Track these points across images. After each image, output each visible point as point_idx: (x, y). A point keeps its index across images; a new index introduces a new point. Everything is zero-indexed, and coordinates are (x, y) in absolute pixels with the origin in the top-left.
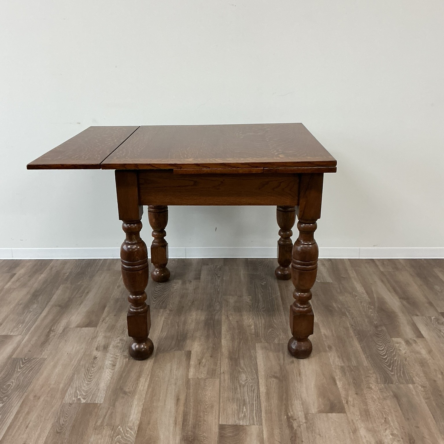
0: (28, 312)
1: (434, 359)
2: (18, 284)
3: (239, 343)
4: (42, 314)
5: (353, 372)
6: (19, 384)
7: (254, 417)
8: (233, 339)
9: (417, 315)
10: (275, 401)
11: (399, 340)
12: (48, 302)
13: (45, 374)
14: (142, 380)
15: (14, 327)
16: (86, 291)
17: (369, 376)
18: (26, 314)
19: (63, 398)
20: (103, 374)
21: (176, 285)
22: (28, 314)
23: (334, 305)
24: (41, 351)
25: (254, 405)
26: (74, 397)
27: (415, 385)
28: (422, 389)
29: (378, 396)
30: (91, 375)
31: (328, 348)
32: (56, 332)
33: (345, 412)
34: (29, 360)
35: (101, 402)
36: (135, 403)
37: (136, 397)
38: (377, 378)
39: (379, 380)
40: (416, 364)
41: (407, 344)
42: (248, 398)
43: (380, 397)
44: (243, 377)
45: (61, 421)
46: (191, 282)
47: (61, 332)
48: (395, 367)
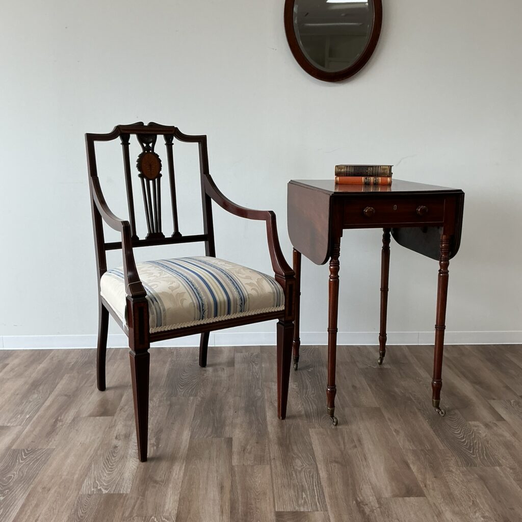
0: (27, 402)
2: (12, 374)
3: (289, 429)
4: (45, 404)
5: (427, 456)
6: (23, 476)
7: (316, 503)
8: (281, 426)
9: (494, 399)
10: (339, 487)
11: (477, 423)
12: (51, 392)
13: (54, 464)
14: (176, 468)
15: (12, 418)
17: (447, 460)
18: (25, 404)
19: (79, 490)
20: (127, 463)
21: (206, 373)
22: (27, 404)
23: (396, 390)
24: (47, 442)
25: (315, 491)
26: (93, 488)
27: (503, 467)
28: (511, 471)
29: (462, 479)
30: (111, 464)
31: (395, 432)
32: (63, 422)
33: (424, 496)
34: (33, 451)
35: (128, 492)
36: (170, 492)
37: (170, 485)
38: (457, 462)
39: (460, 463)
40: (500, 447)
41: (486, 427)
42: (307, 484)
43: (463, 480)
44: (298, 463)
45: (80, 513)
46: (224, 369)
47: (70, 422)
48: (476, 450)
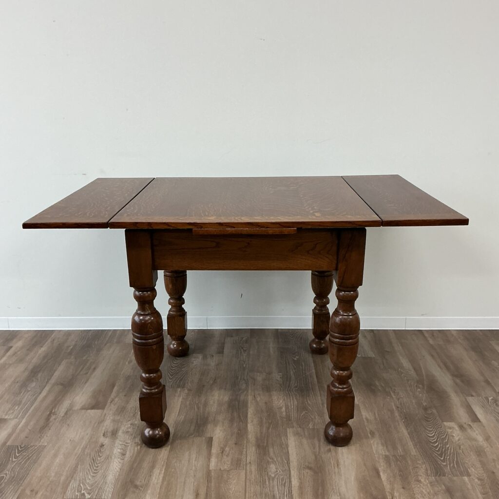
0: (25, 391)
1: (492, 447)
2: (14, 359)
3: (268, 428)
4: (42, 394)
5: (398, 462)
6: (14, 475)
8: (261, 423)
9: (472, 396)
10: (309, 497)
11: (452, 424)
12: (49, 380)
13: (44, 464)
14: (156, 471)
15: (9, 410)
16: (92, 367)
17: (417, 467)
18: (23, 394)
19: (65, 493)
20: (112, 464)
21: (195, 360)
22: (25, 394)
23: (377, 384)
24: (40, 437)
26: (77, 491)
27: (471, 477)
28: (479, 482)
29: (429, 491)
30: (96, 465)
31: (370, 434)
32: (57, 416)
34: (26, 448)
37: (149, 491)
38: (427, 470)
39: (429, 472)
40: (472, 453)
41: (461, 429)
42: (279, 493)
44: (273, 467)
46: (213, 356)
47: (63, 415)
48: (447, 456)
